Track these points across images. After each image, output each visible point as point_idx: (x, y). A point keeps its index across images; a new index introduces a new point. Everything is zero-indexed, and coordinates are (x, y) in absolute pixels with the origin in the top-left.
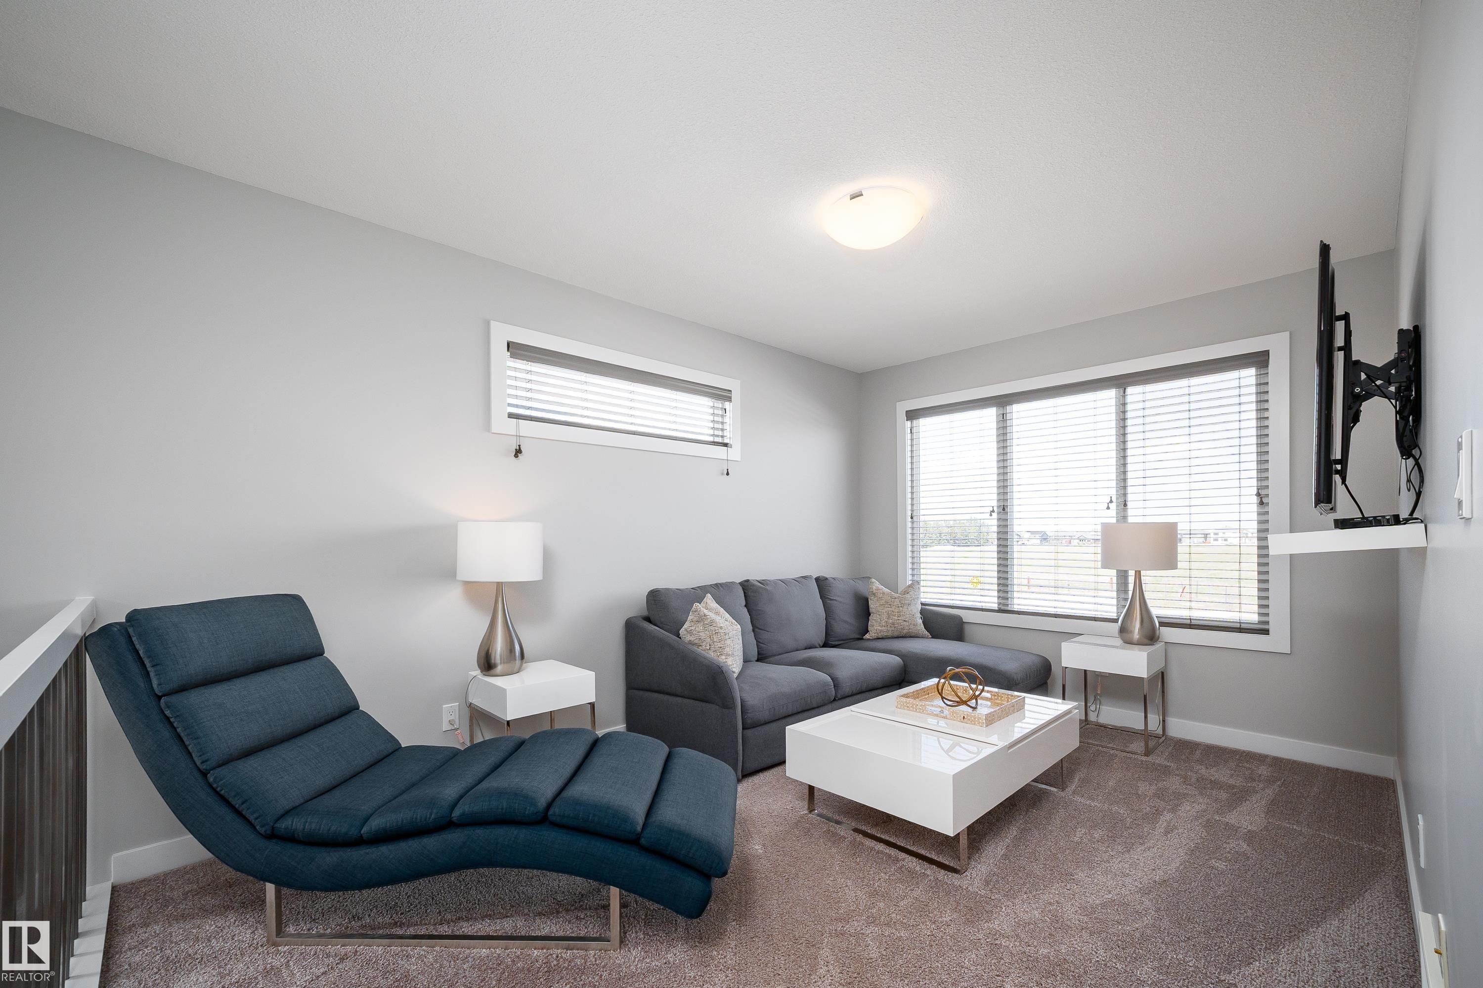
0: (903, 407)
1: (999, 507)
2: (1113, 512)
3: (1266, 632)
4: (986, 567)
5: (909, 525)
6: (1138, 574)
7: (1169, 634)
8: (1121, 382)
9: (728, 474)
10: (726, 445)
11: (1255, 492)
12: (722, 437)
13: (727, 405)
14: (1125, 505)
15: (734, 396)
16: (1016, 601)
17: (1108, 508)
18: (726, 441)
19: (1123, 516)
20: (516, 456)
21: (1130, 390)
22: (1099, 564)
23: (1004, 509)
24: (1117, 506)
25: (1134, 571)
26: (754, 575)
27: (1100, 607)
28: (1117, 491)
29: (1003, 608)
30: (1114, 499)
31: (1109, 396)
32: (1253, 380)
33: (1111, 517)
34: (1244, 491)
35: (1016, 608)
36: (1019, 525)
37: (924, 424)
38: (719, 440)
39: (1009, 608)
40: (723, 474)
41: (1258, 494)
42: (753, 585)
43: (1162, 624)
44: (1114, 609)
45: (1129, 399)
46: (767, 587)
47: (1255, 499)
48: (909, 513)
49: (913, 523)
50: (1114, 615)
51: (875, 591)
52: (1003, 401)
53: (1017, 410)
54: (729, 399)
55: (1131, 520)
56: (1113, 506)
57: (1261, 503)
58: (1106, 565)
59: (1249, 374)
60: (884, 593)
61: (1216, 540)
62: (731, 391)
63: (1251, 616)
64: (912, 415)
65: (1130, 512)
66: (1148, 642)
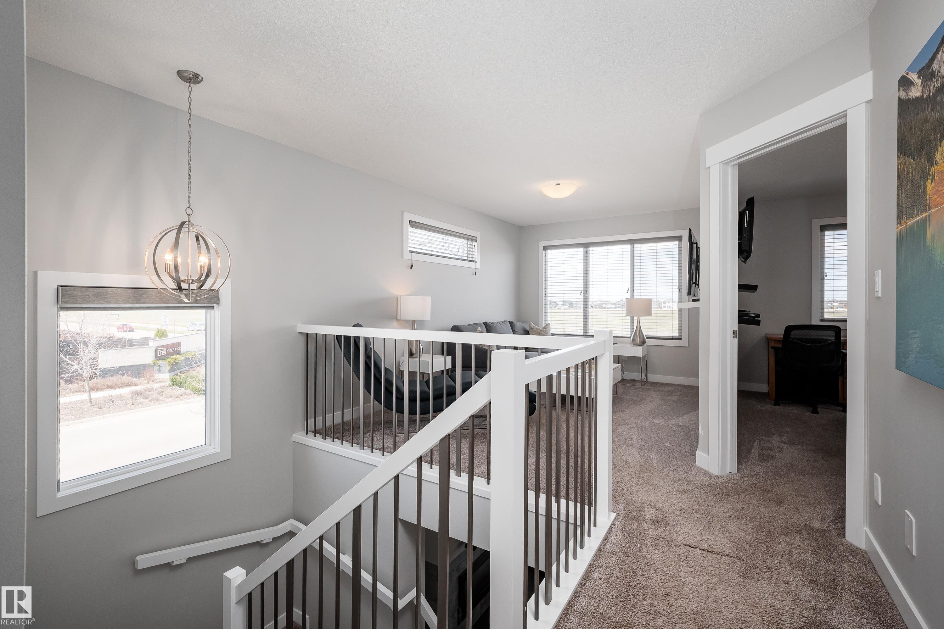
0: (542, 244)
1: (584, 291)
2: (629, 294)
3: (680, 339)
4: (578, 317)
5: (544, 298)
6: (639, 318)
7: (648, 342)
8: (633, 242)
9: (475, 275)
10: (474, 261)
11: (678, 288)
12: (472, 258)
13: (474, 243)
14: (634, 291)
15: (478, 239)
16: (590, 331)
17: (627, 292)
18: (474, 260)
19: (632, 296)
20: (411, 268)
21: (635, 245)
22: (625, 315)
23: (586, 292)
24: (630, 291)
25: (637, 317)
26: (488, 321)
27: (624, 333)
28: (630, 285)
29: (585, 334)
30: (629, 289)
31: (628, 247)
32: (677, 246)
33: (628, 295)
34: (674, 287)
35: (590, 334)
36: (592, 299)
37: (550, 252)
38: (471, 259)
39: (588, 334)
40: (473, 275)
41: (679, 288)
42: (489, 324)
43: (647, 338)
44: (629, 333)
45: (635, 249)
46: (494, 325)
47: (678, 290)
48: (544, 293)
49: (545, 297)
50: (629, 336)
51: (532, 328)
52: (586, 245)
53: (591, 249)
54: (476, 241)
55: (635, 297)
56: (629, 292)
57: (680, 292)
58: (627, 315)
59: (676, 243)
60: (536, 328)
61: (665, 307)
62: (476, 237)
63: (676, 335)
64: (546, 248)
65: (635, 294)
66: (641, 344)
